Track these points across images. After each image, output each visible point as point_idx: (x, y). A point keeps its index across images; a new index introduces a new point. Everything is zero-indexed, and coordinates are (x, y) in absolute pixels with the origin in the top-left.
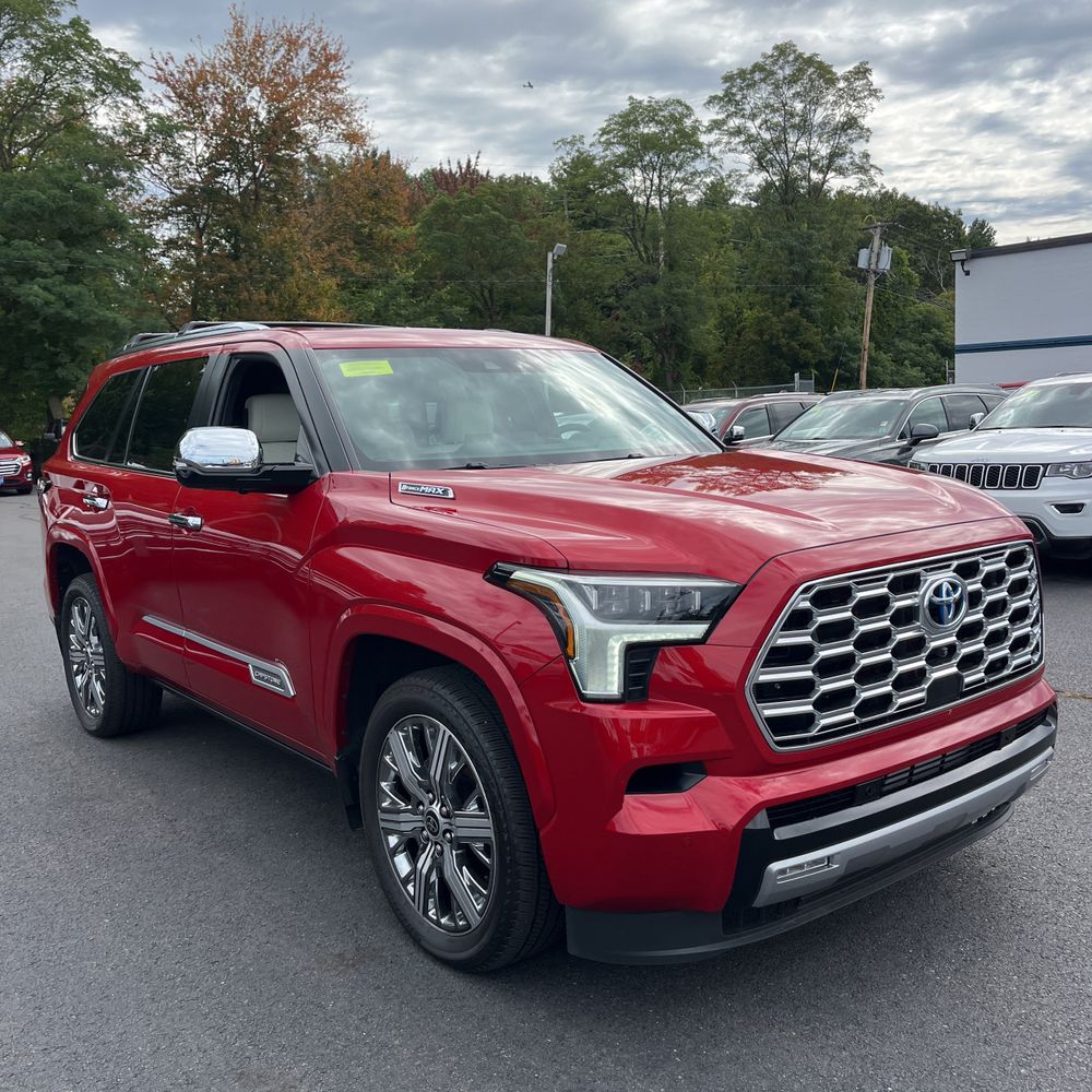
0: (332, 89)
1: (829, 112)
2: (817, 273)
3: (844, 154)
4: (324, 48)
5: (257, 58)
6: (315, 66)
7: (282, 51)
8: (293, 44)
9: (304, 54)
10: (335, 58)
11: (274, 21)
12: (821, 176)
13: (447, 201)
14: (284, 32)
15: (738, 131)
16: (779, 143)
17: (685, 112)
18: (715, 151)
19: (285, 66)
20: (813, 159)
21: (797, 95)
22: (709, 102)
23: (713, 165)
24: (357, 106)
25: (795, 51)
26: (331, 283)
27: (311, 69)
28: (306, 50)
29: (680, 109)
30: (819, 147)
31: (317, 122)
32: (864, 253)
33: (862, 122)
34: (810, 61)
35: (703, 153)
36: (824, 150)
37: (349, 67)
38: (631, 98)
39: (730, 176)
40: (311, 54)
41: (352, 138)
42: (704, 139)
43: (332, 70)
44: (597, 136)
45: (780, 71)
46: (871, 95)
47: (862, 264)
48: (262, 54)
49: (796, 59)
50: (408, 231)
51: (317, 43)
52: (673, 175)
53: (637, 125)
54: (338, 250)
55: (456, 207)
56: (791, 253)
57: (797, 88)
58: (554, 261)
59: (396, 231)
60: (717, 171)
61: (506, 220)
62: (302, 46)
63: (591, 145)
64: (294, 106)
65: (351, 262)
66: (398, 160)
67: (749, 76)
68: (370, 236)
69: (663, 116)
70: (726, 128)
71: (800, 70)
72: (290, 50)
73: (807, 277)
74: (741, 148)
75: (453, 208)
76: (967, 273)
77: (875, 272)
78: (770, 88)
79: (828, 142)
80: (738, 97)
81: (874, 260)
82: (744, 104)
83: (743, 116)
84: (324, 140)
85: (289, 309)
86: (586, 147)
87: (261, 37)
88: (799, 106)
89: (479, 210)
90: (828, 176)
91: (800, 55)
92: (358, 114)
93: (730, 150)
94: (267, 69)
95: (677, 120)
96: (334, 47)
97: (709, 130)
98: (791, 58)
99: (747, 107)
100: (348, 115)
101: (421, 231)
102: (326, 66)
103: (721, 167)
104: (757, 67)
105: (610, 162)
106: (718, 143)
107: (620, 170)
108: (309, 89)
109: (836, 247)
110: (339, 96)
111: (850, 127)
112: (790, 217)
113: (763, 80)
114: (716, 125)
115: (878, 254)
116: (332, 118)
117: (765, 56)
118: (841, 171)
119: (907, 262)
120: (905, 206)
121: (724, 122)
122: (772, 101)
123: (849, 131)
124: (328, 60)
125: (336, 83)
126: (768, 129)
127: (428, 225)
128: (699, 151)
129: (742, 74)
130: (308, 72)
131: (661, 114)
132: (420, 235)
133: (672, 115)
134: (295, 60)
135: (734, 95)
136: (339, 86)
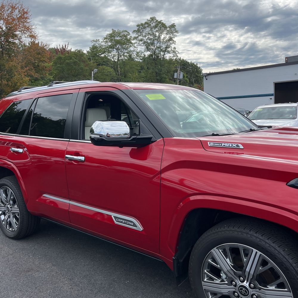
0: (25, 22)
1: (165, 36)
2: (163, 79)
3: (169, 47)
4: (23, 10)
5: (2, 12)
6: (20, 15)
7: (10, 10)
8: (13, 8)
9: (17, 11)
10: (26, 13)
11: (8, 1)
12: (163, 53)
13: (61, 56)
14: (11, 5)
15: (141, 40)
16: (152, 44)
17: (128, 34)
18: (135, 45)
19: (11, 14)
20: (161, 48)
21: (157, 31)
22: (133, 32)
23: (135, 49)
24: (33, 27)
25: (156, 19)
26: (27, 79)
27: (19, 16)
28: (18, 10)
29: (126, 33)
30: (163, 45)
31: (21, 31)
32: (176, 74)
33: (173, 39)
34: (160, 22)
35: (132, 45)
36: (164, 46)
37: (30, 16)
38: (113, 29)
39: (139, 52)
40: (19, 11)
41: (32, 36)
42: (133, 42)
43: (25, 16)
44: (103, 40)
45: (152, 24)
46: (176, 32)
47: (175, 77)
48: (4, 10)
49: (156, 21)
50: (49, 65)
51: (21, 8)
52: (124, 51)
53: (114, 37)
54: (29, 69)
55: (64, 58)
56: (156, 74)
57: (157, 29)
58: (94, 74)
59: (46, 64)
60: (136, 51)
61: (79, 62)
62: (16, 9)
63: (101, 42)
64: (14, 26)
65: (33, 73)
66: (46, 44)
67: (144, 25)
68: (38, 66)
69: (122, 35)
70: (138, 39)
71: (157, 25)
72: (13, 10)
73: (161, 80)
74: (143, 45)
75: (63, 58)
76: (207, 79)
77: (179, 79)
78: (149, 29)
79: (165, 44)
80: (141, 31)
81: (178, 76)
82: (143, 33)
83: (143, 36)
84: (23, 37)
85: (14, 87)
86: (100, 43)
87: (3, 6)
88: (157, 34)
89: (71, 59)
90: (165, 53)
91: (157, 21)
92: (34, 30)
93: (139, 45)
94: (5, 15)
95: (126, 36)
96: (26, 10)
97: (134, 40)
98: (155, 21)
99: (143, 34)
100: (31, 30)
101: (53, 65)
102: (23, 15)
103: (137, 49)
104: (146, 23)
105: (107, 47)
106: (136, 43)
107: (110, 49)
108: (18, 21)
109: (168, 72)
110: (28, 24)
111: (171, 40)
112: (156, 64)
113: (147, 27)
114: (135, 38)
115: (180, 74)
116: (26, 31)
117: (148, 20)
118: (169, 52)
119: (186, 77)
120: (183, 62)
121: (137, 37)
122: (150, 32)
123: (170, 41)
124: (24, 13)
125: (27, 20)
126: (149, 40)
127: (55, 63)
128: (131, 45)
129: (142, 24)
130: (18, 17)
131: (121, 34)
132: (53, 66)
133: (124, 35)
134: (14, 13)
135: (140, 30)
136: (28, 21)
